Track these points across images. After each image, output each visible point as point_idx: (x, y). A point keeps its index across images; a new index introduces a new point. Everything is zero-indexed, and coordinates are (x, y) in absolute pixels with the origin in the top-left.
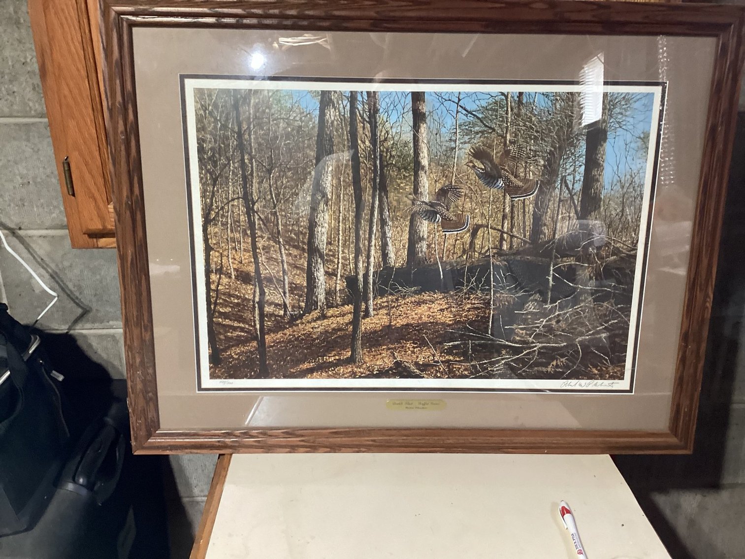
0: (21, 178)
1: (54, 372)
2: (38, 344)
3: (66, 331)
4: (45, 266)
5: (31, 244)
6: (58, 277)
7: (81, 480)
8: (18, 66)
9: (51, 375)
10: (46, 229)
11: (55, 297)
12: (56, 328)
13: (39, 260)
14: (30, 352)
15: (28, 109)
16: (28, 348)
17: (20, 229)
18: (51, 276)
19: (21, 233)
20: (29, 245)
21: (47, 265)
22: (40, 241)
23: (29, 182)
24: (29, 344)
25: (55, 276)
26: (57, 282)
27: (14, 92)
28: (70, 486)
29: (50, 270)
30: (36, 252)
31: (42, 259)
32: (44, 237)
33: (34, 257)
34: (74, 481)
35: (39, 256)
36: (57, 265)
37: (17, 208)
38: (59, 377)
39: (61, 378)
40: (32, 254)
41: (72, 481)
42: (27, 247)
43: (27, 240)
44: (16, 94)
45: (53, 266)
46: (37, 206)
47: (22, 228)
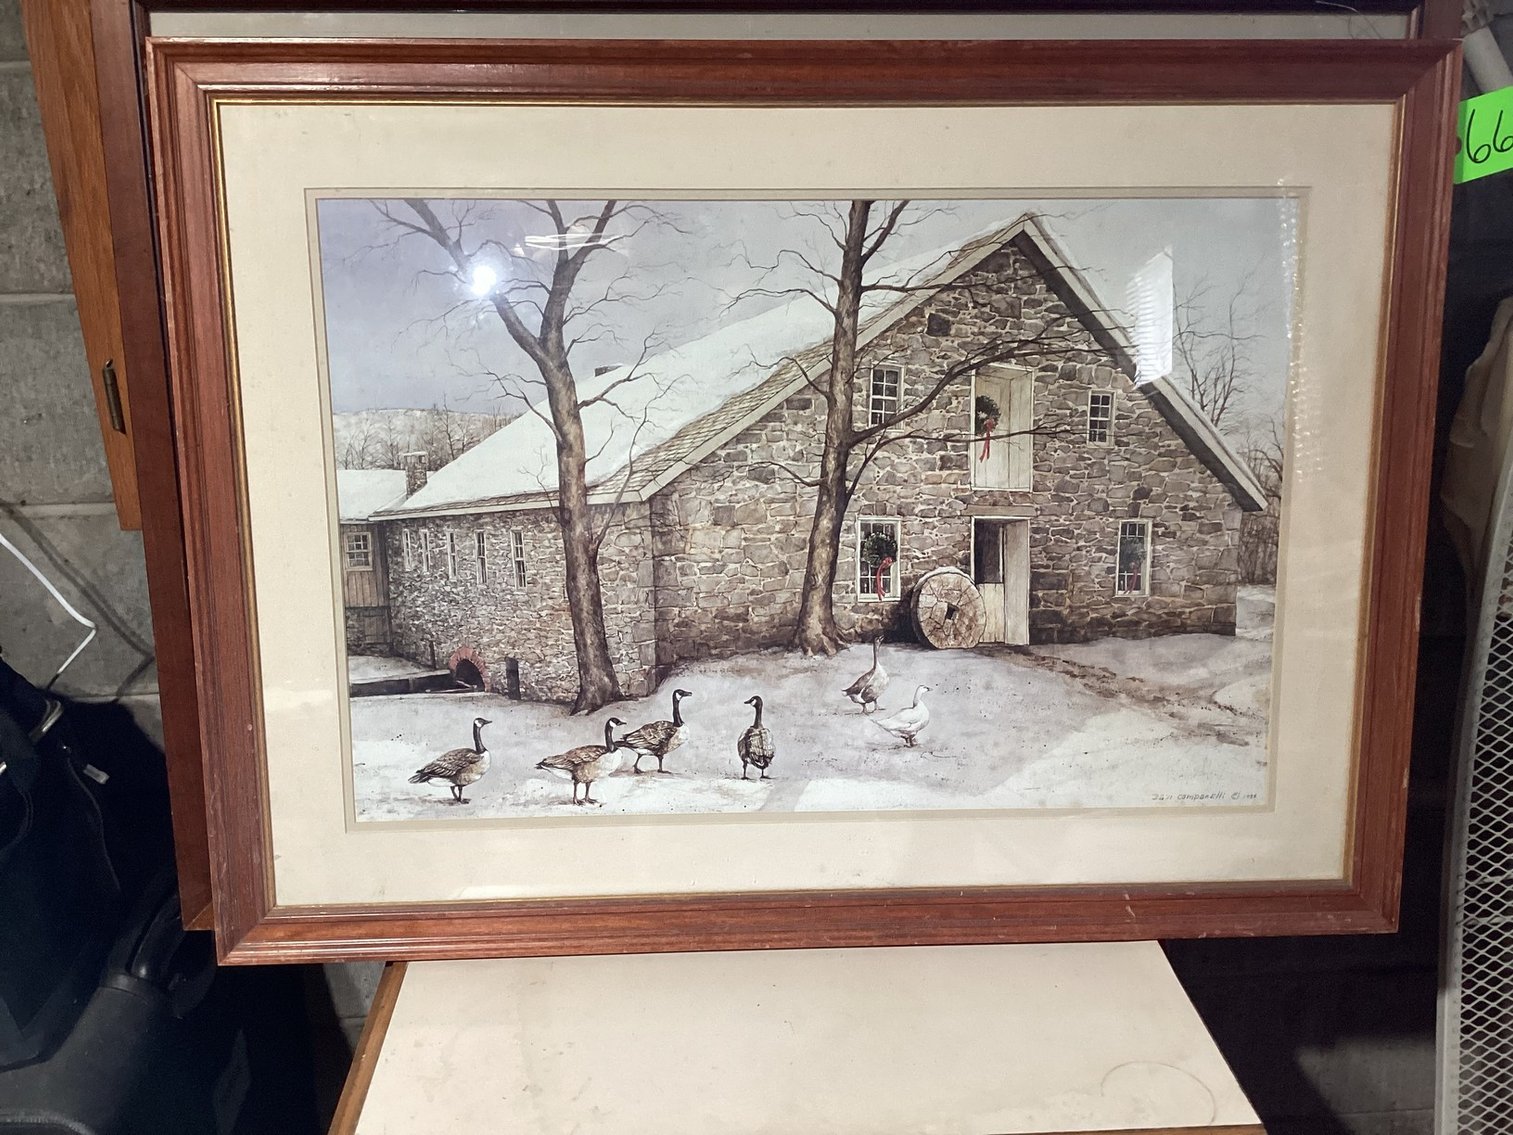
0: (25, 408)
1: (89, 767)
2: (59, 715)
3: (112, 698)
4: (73, 574)
5: (45, 534)
6: (97, 592)
7: (143, 972)
8: (15, 198)
9: (85, 772)
10: (73, 503)
11: (91, 629)
12: (95, 692)
13: (60, 562)
14: (45, 729)
15: (37, 277)
16: (40, 721)
17: (23, 503)
18: (84, 592)
19: (26, 511)
20: (41, 534)
21: (76, 572)
22: (62, 526)
23: (40, 415)
24: (42, 715)
25: (91, 592)
26: (94, 603)
27: (10, 247)
28: (122, 982)
29: (81, 582)
30: (53, 547)
31: (66, 561)
32: (70, 518)
33: (51, 558)
34: (129, 970)
35: (60, 555)
36: (94, 572)
37: (17, 464)
38: (98, 776)
39: (103, 778)
40: (46, 552)
41: (124, 971)
42: (38, 538)
43: (37, 524)
44: (14, 250)
45: (87, 573)
46: (56, 461)
47: (27, 502)
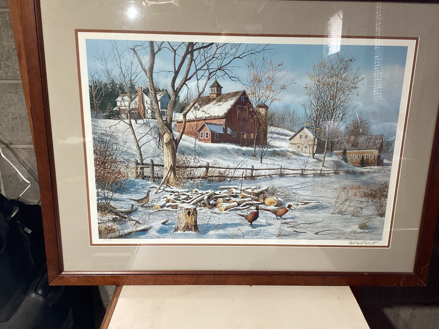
0: (12, 115)
1: (26, 228)
2: (17, 211)
3: (37, 203)
4: (25, 166)
5: (18, 153)
6: (33, 172)
7: (40, 292)
8: (10, 51)
9: (24, 230)
10: (26, 144)
11: (28, 184)
12: (31, 201)
13: (22, 162)
14: (12, 216)
15: (16, 75)
16: (12, 214)
17: (11, 144)
18: (29, 171)
19: (12, 146)
20: (16, 154)
21: (27, 165)
22: (22, 151)
23: (17, 117)
24: (12, 211)
26: (32, 175)
27: (8, 66)
28: (33, 295)
29: (28, 169)
30: (20, 158)
31: (24, 162)
32: (25, 149)
33: (19, 161)
34: (36, 292)
35: (22, 160)
36: (32, 165)
37: (9, 132)
38: (28, 231)
39: (30, 232)
40: (18, 159)
41: (34, 292)
42: (15, 155)
43: (15, 150)
44: (9, 67)
45: (30, 165)
46: (21, 131)
47: (13, 143)
